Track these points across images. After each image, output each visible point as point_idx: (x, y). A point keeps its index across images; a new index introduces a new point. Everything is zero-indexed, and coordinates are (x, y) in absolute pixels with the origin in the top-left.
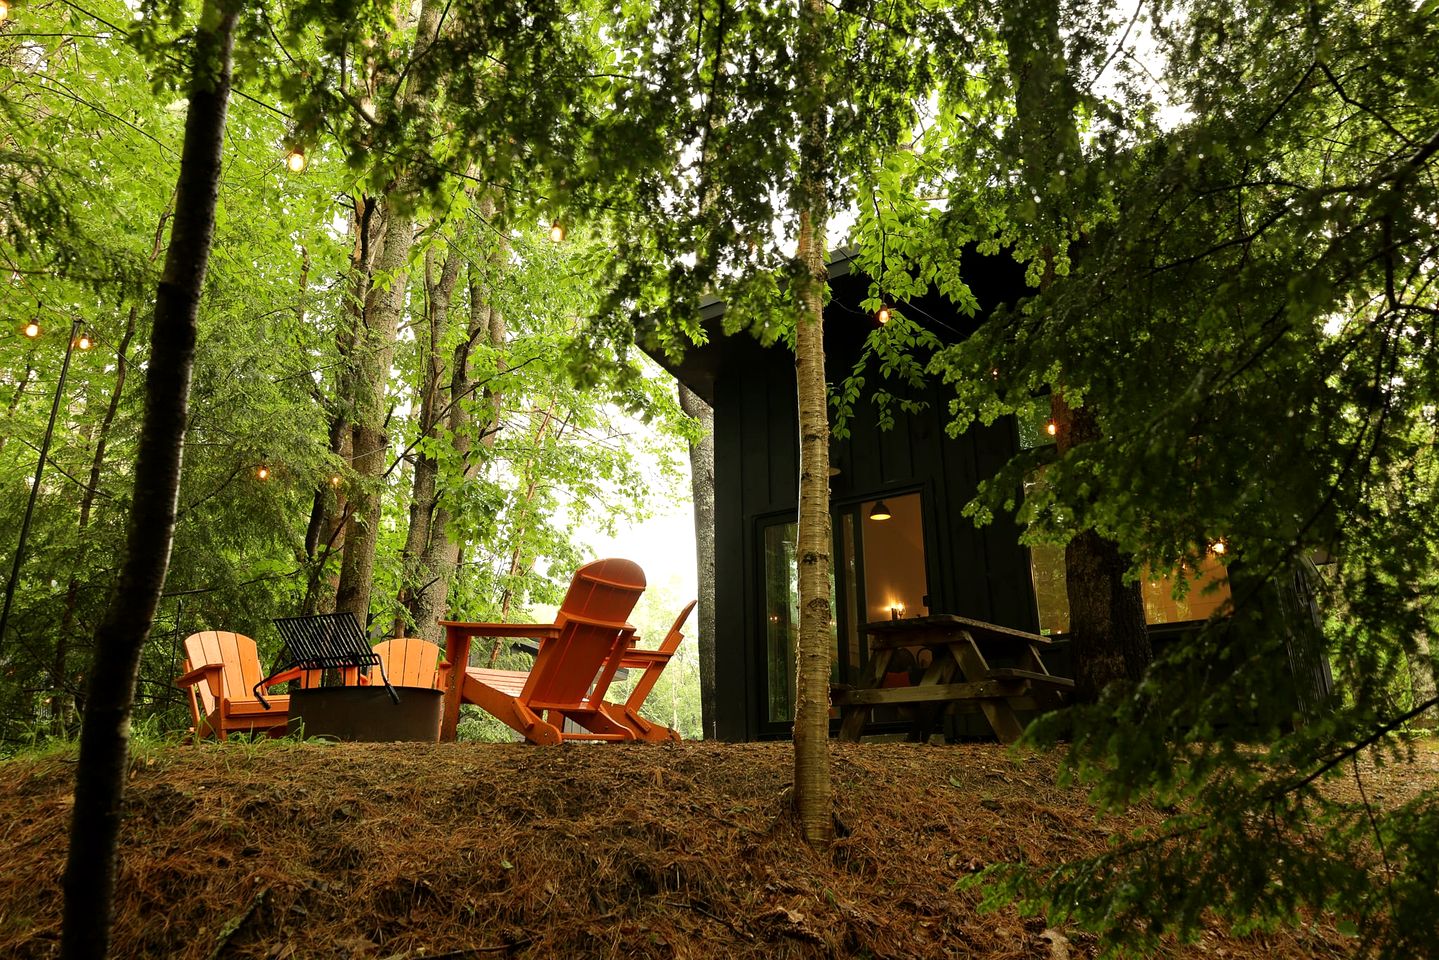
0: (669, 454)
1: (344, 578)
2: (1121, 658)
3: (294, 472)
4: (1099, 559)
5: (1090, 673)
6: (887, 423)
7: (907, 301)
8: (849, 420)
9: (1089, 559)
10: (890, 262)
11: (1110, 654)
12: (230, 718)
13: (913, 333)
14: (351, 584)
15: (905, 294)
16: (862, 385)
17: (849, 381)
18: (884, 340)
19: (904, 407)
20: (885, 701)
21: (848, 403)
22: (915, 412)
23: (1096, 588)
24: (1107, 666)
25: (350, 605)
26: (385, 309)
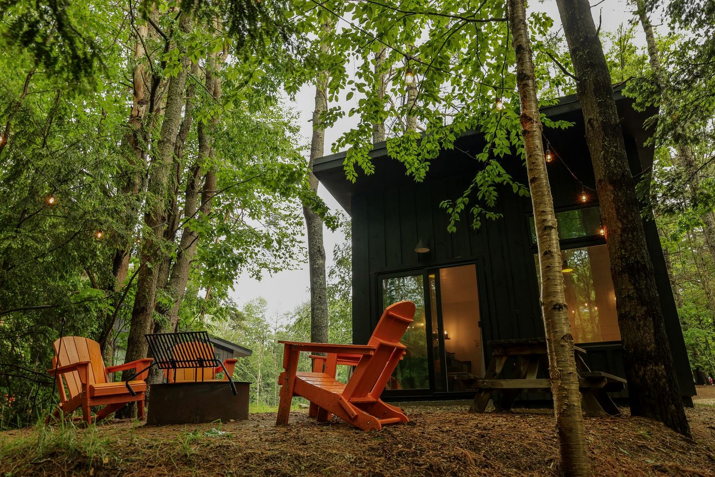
0: (295, 237)
1: (137, 302)
2: (663, 367)
3: (119, 235)
4: (645, 308)
5: (644, 375)
6: (476, 225)
7: (502, 156)
8: (456, 221)
9: (639, 307)
10: (499, 133)
11: (656, 364)
12: (93, 398)
13: (499, 175)
14: (142, 305)
15: (501, 152)
16: (467, 203)
17: (460, 200)
18: (484, 178)
19: (487, 216)
20: (505, 387)
21: (457, 212)
22: (494, 219)
23: (645, 325)
24: (655, 371)
25: (141, 318)
26: (166, 142)
